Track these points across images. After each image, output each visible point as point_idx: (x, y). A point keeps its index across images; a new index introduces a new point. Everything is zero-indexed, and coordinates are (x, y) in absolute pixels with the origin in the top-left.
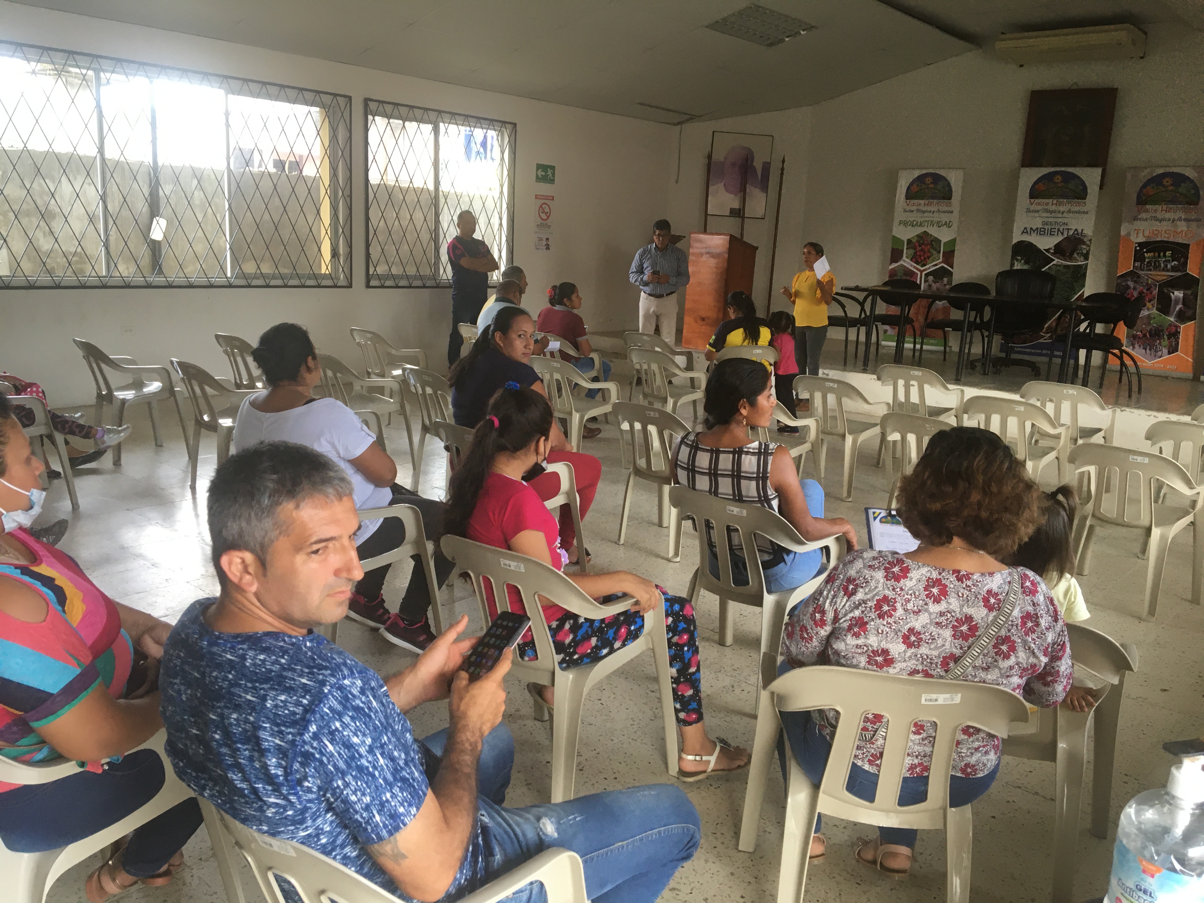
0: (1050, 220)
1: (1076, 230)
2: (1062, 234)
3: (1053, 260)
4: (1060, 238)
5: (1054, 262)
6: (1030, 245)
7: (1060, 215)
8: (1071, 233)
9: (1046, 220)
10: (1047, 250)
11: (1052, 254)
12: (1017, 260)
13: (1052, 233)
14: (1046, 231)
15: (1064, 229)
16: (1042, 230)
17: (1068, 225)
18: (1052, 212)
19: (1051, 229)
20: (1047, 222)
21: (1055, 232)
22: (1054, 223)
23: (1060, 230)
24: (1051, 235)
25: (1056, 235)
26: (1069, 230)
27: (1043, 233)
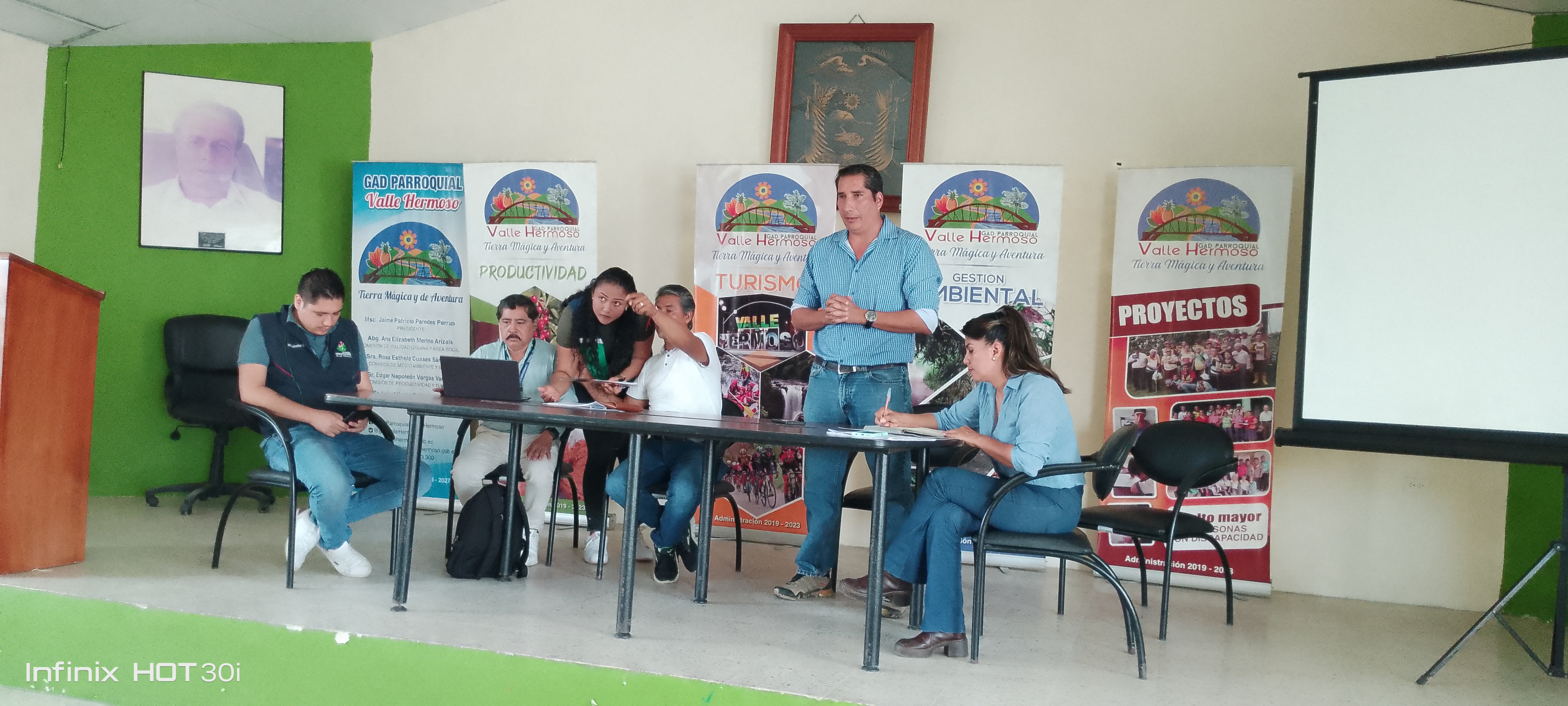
0: (967, 270)
2: (996, 300)
7: (986, 260)
8: (1012, 298)
9: (960, 270)
13: (975, 298)
14: (963, 294)
15: (997, 289)
16: (954, 291)
17: (1002, 281)
18: (972, 255)
19: (972, 289)
20: (963, 275)
21: (980, 295)
22: (977, 278)
23: (987, 291)
24: (972, 300)
25: (983, 300)
26: (1007, 290)
27: (958, 297)
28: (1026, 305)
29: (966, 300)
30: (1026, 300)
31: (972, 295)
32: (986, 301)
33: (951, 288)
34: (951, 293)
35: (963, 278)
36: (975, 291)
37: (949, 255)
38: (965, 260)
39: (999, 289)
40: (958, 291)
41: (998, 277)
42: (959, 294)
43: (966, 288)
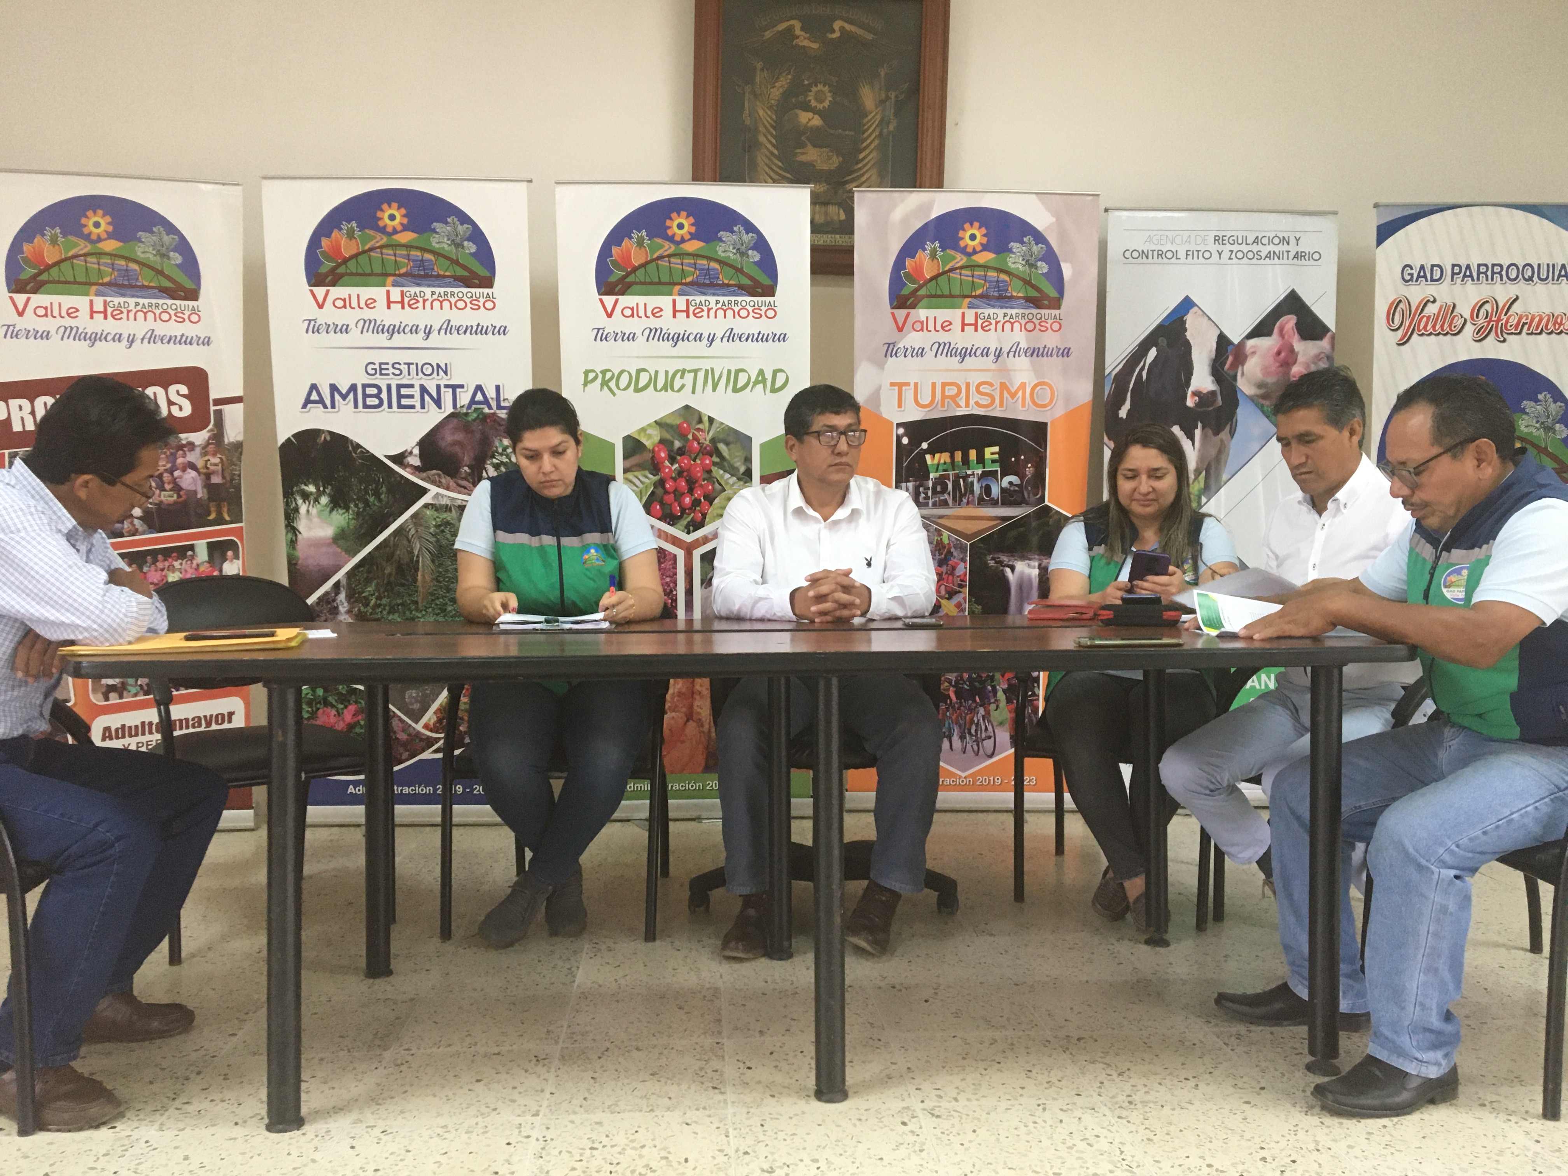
0: (389, 357)
1: (479, 388)
2: (438, 403)
3: (424, 491)
4: (432, 417)
5: (426, 499)
6: (339, 442)
7: (417, 340)
8: (464, 399)
9: (379, 357)
10: (399, 459)
11: (417, 470)
12: (306, 496)
13: (404, 402)
14: (384, 395)
15: (438, 387)
16: (369, 391)
17: (446, 373)
18: (393, 331)
19: (399, 387)
20: (381, 364)
21: (412, 397)
22: (404, 368)
23: (423, 390)
24: (400, 406)
25: (418, 405)
26: (454, 387)
27: (376, 401)
28: (486, 410)
29: (390, 406)
30: (486, 402)
31: (400, 396)
32: (423, 407)
33: (365, 386)
34: (365, 396)
35: (381, 369)
36: (404, 391)
37: (355, 332)
38: (382, 339)
39: (443, 389)
40: (374, 391)
41: (438, 366)
42: (377, 396)
43: (389, 387)
